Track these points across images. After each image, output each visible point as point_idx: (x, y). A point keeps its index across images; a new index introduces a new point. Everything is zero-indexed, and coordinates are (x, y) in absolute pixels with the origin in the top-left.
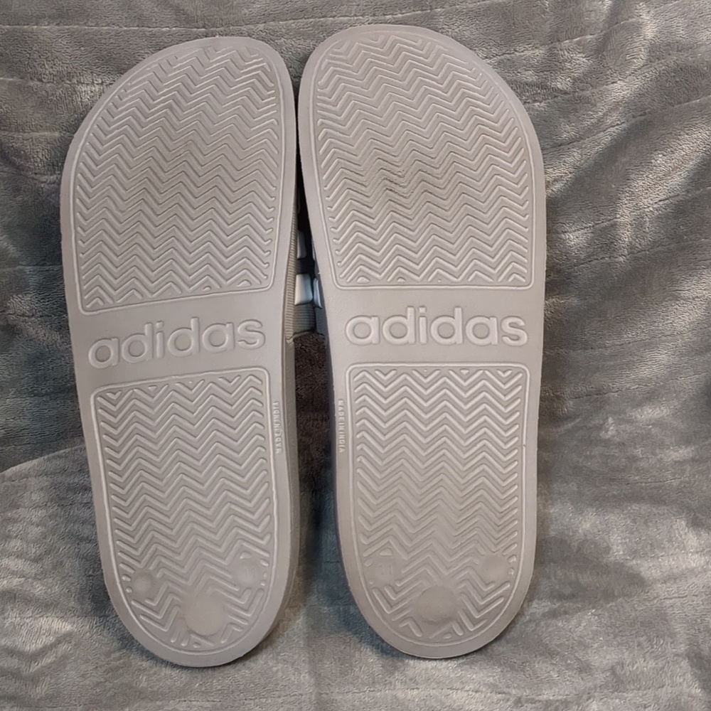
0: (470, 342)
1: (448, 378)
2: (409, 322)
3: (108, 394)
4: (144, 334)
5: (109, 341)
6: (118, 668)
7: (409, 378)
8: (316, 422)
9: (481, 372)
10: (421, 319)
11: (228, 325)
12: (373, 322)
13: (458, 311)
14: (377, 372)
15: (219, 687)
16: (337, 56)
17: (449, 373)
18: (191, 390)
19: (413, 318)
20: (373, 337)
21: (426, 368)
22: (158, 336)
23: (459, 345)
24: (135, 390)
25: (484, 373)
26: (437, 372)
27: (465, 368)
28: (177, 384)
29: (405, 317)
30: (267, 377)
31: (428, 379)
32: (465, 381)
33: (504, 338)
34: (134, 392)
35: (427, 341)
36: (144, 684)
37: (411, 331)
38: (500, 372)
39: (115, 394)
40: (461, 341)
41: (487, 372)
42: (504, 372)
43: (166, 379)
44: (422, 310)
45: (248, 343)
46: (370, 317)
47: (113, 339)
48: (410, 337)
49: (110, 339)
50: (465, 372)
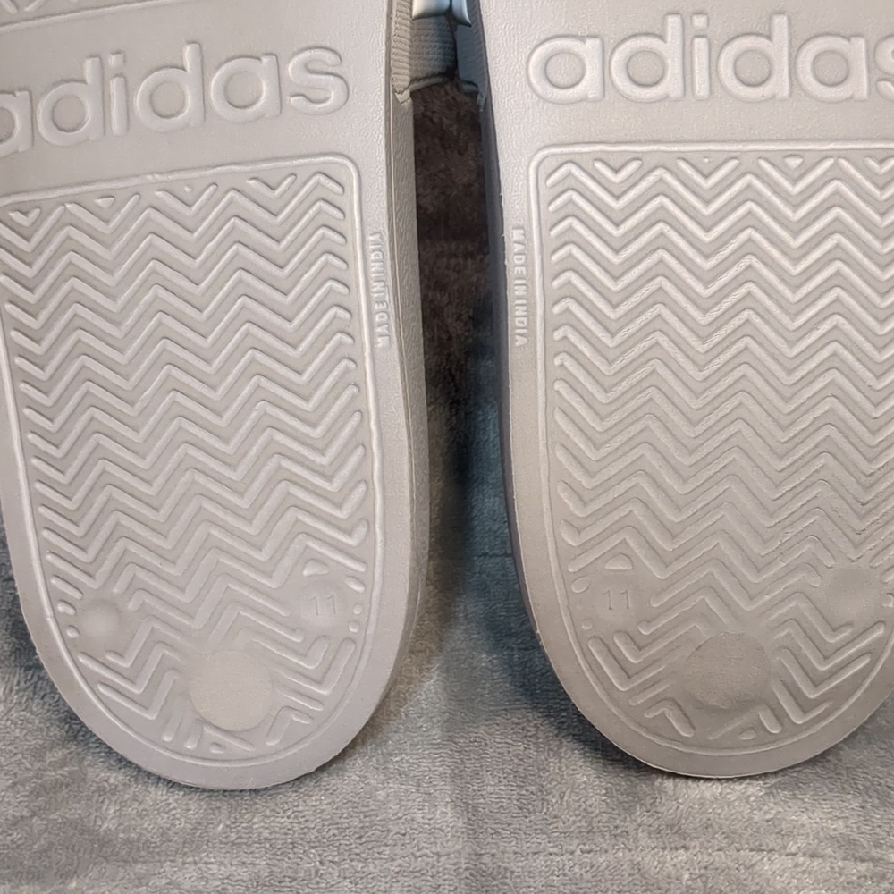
0: (807, 94)
1: (757, 176)
2: (671, 48)
3: (12, 214)
4: (83, 81)
5: (10, 96)
6: (58, 785)
7: (669, 178)
8: (453, 262)
9: (829, 163)
10: (697, 41)
11: (265, 60)
12: (589, 50)
13: (780, 22)
14: (598, 165)
15: (266, 834)
17: (759, 166)
18: (189, 206)
19: (679, 40)
20: (589, 85)
21: (706, 154)
22: (114, 85)
23: (782, 100)
24: (68, 206)
25: (836, 165)
26: (733, 163)
27: (793, 155)
28: (160, 194)
29: (662, 37)
30: (355, 175)
31: (713, 180)
32: (795, 181)
33: (882, 84)
34: (66, 209)
35: (711, 91)
36: (110, 825)
37: (674, 68)
38: (872, 163)
39: (25, 213)
40: (786, 92)
41: (844, 163)
42: (881, 162)
43: (135, 181)
44: (699, 22)
45: (311, 101)
46: (582, 39)
47: (18, 94)
48: (671, 85)
49: (13, 93)
50: (794, 162)
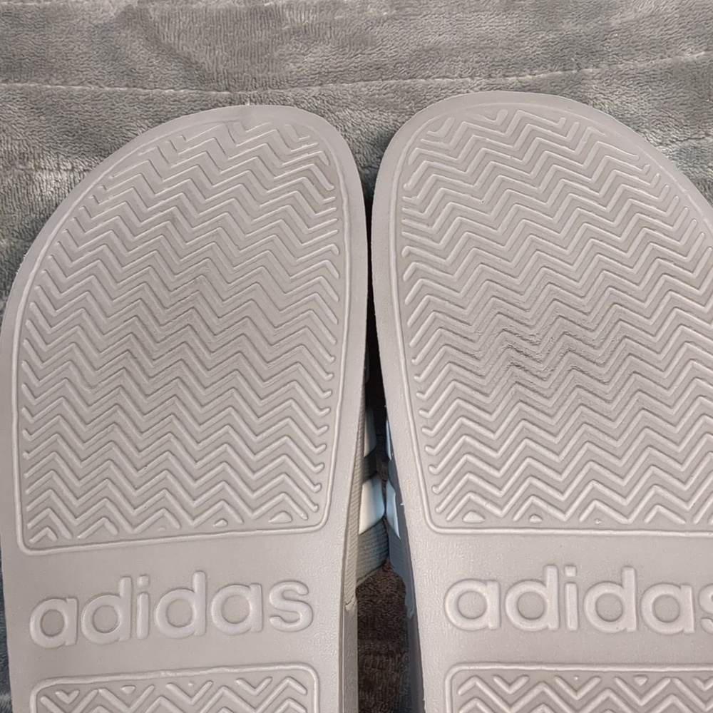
0: (649, 628)
1: (614, 691)
2: (548, 593)
3: (57, 693)
4: (117, 595)
5: (63, 601)
7: (548, 691)
9: (666, 683)
10: (568, 586)
11: (253, 588)
13: (629, 575)
14: (496, 680)
16: (434, 143)
17: (615, 684)
18: (191, 697)
19: (555, 585)
21: (577, 673)
22: (140, 600)
23: (631, 633)
24: (100, 691)
25: (671, 684)
26: (596, 681)
27: (641, 675)
28: (169, 686)
29: (543, 583)
30: (314, 677)
31: (582, 694)
32: (641, 696)
33: (705, 621)
34: (98, 693)
35: (579, 626)
37: (552, 605)
38: (699, 683)
39: (68, 694)
40: (634, 628)
41: (678, 683)
42: (705, 682)
43: (152, 676)
44: (570, 573)
45: (285, 621)
46: (484, 582)
47: (68, 600)
49: (64, 599)
50: (641, 682)
